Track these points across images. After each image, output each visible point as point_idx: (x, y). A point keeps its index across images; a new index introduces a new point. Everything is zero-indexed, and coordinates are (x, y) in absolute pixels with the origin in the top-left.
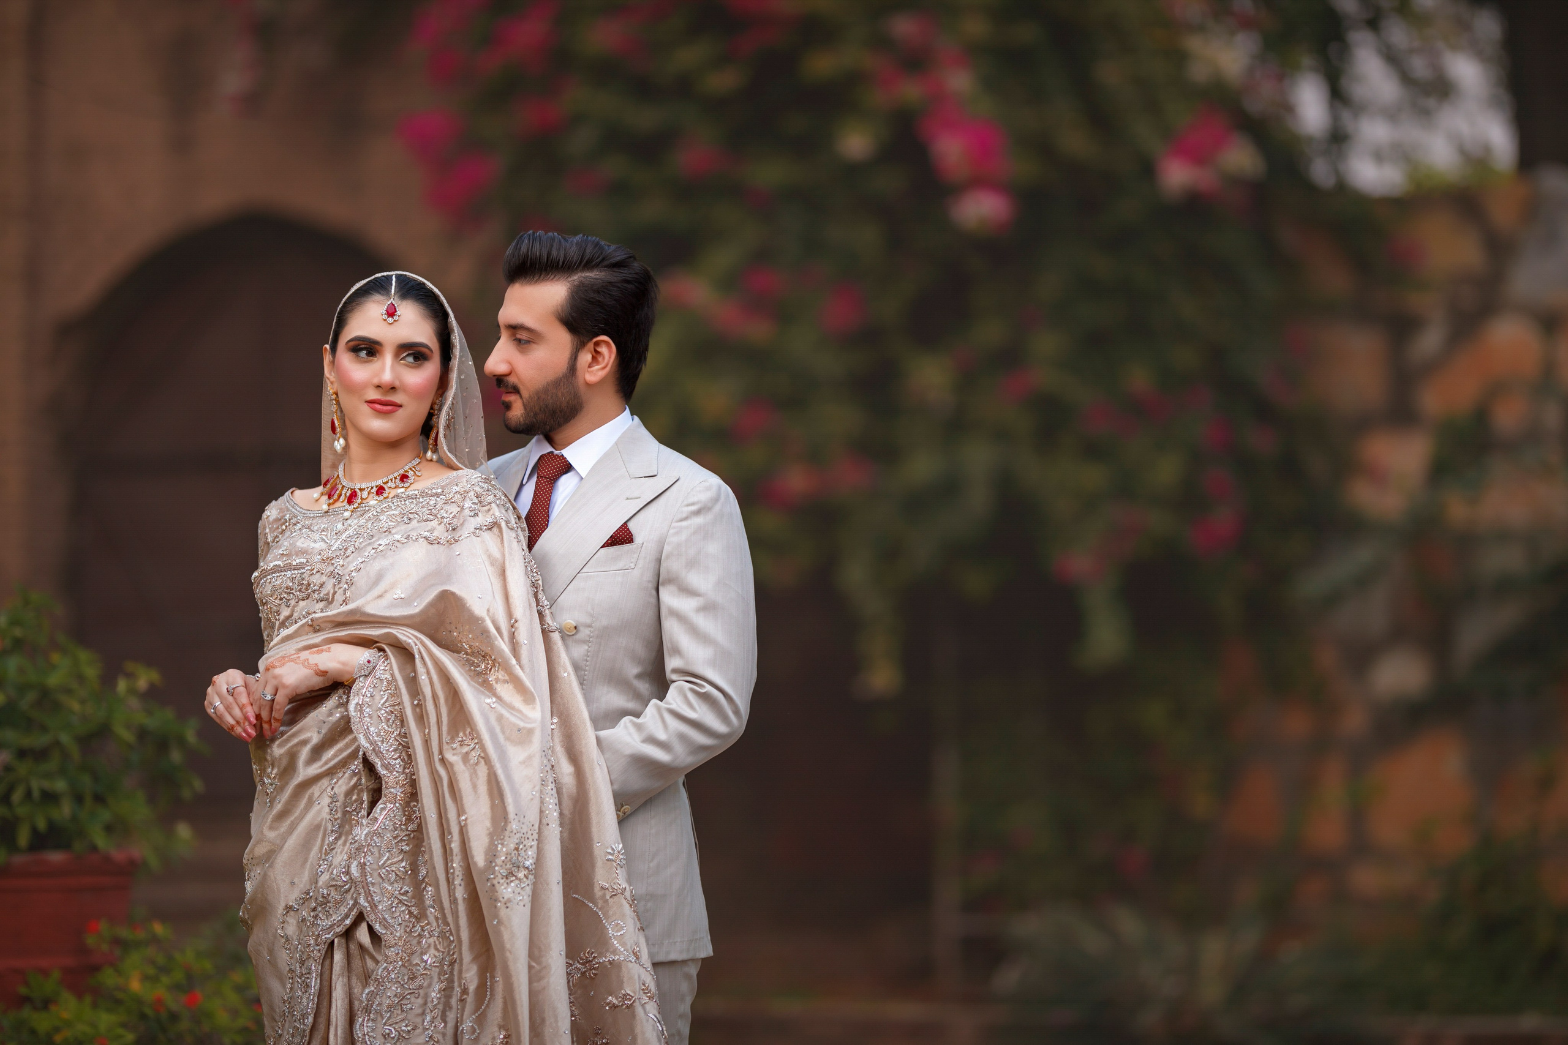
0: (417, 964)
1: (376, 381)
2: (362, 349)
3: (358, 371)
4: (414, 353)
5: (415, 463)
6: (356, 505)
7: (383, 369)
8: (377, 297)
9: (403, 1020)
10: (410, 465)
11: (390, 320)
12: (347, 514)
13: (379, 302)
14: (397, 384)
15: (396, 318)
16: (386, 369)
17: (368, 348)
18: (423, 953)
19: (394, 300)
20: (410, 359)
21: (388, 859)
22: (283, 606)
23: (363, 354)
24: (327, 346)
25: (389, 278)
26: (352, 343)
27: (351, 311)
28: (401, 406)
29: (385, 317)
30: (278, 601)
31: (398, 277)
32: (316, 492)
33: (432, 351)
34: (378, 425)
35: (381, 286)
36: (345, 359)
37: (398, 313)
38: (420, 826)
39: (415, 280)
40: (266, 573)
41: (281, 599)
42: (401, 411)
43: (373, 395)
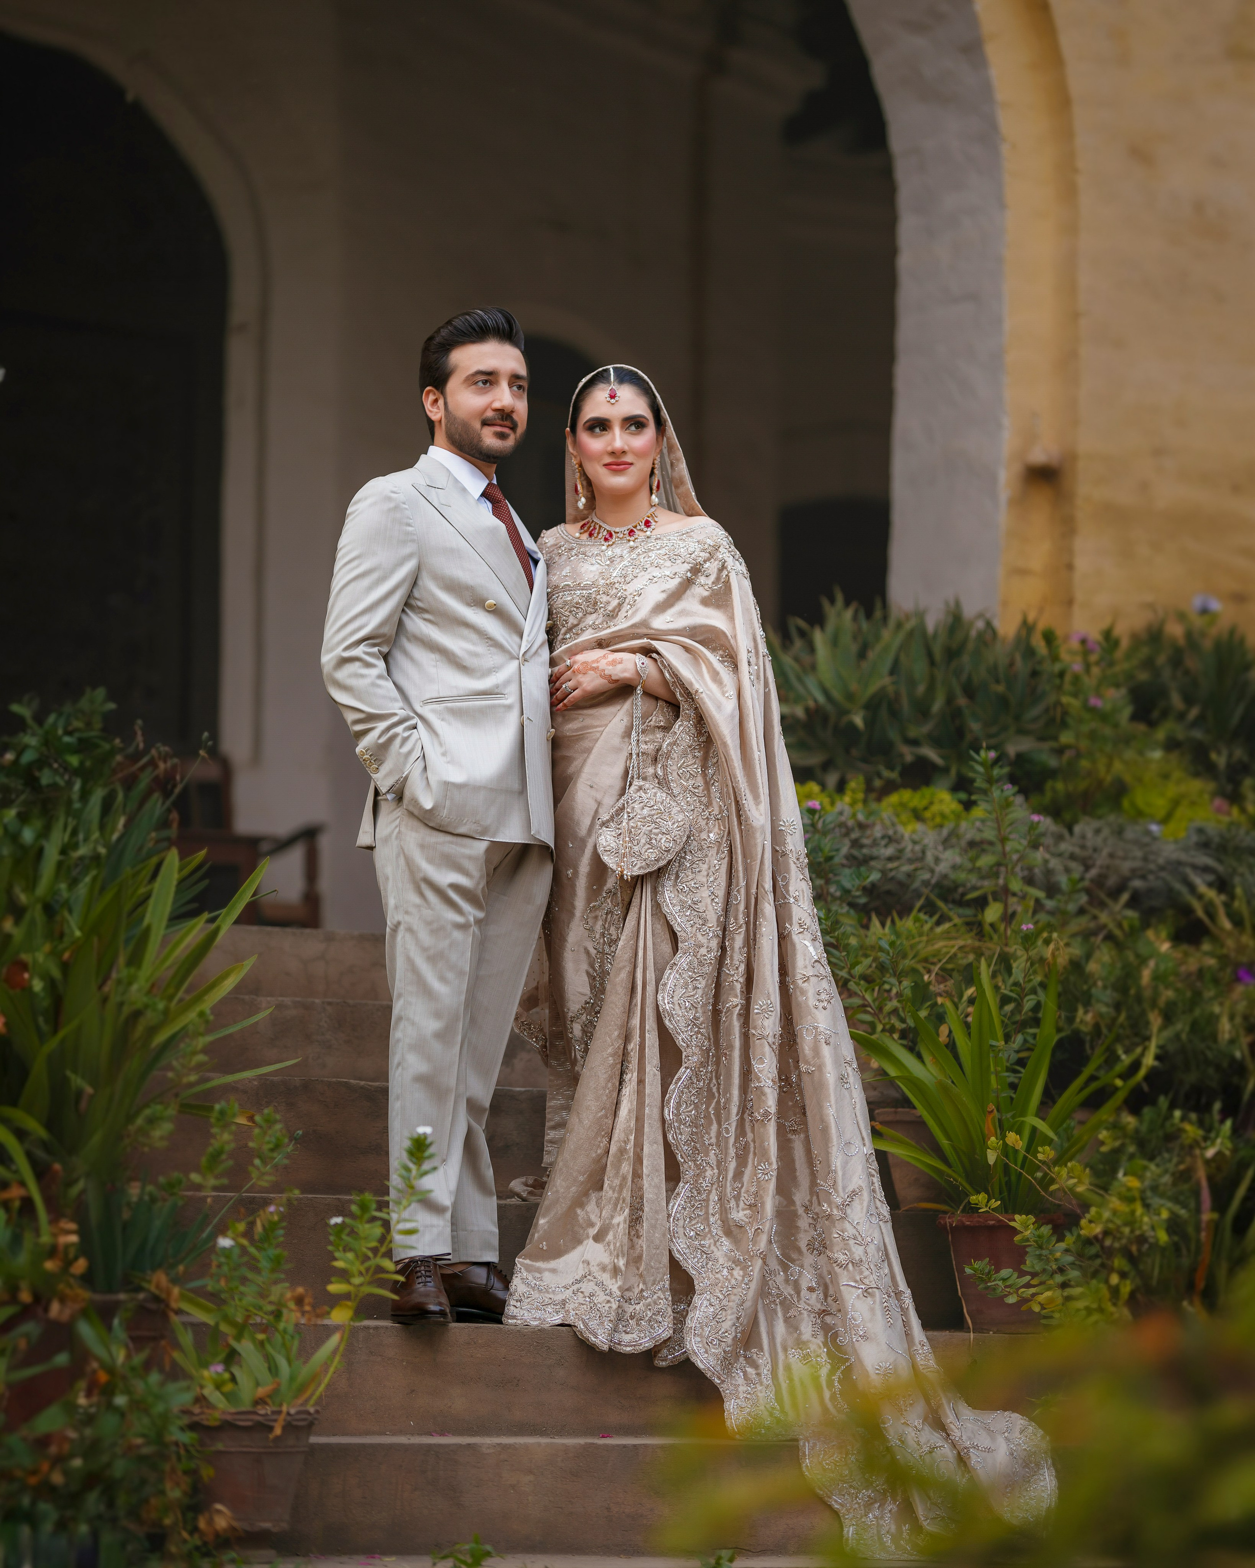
0: (705, 840)
1: (609, 449)
2: (595, 427)
3: (595, 444)
4: (635, 423)
5: (652, 510)
6: (610, 543)
7: (614, 439)
8: (601, 386)
9: (692, 879)
10: (650, 512)
11: (613, 401)
12: (604, 548)
13: (603, 390)
14: (626, 448)
15: (617, 398)
16: (618, 439)
17: (601, 425)
18: (709, 832)
19: (614, 386)
20: (633, 428)
21: (684, 762)
22: (571, 617)
24: (568, 429)
25: (607, 371)
26: (588, 424)
27: (583, 400)
28: (632, 464)
29: (609, 399)
30: (567, 613)
31: (614, 368)
33: (647, 420)
34: (615, 483)
35: (602, 377)
36: (585, 438)
37: (618, 394)
38: (709, 738)
39: (627, 369)
41: (570, 612)
42: (632, 469)
43: (608, 460)
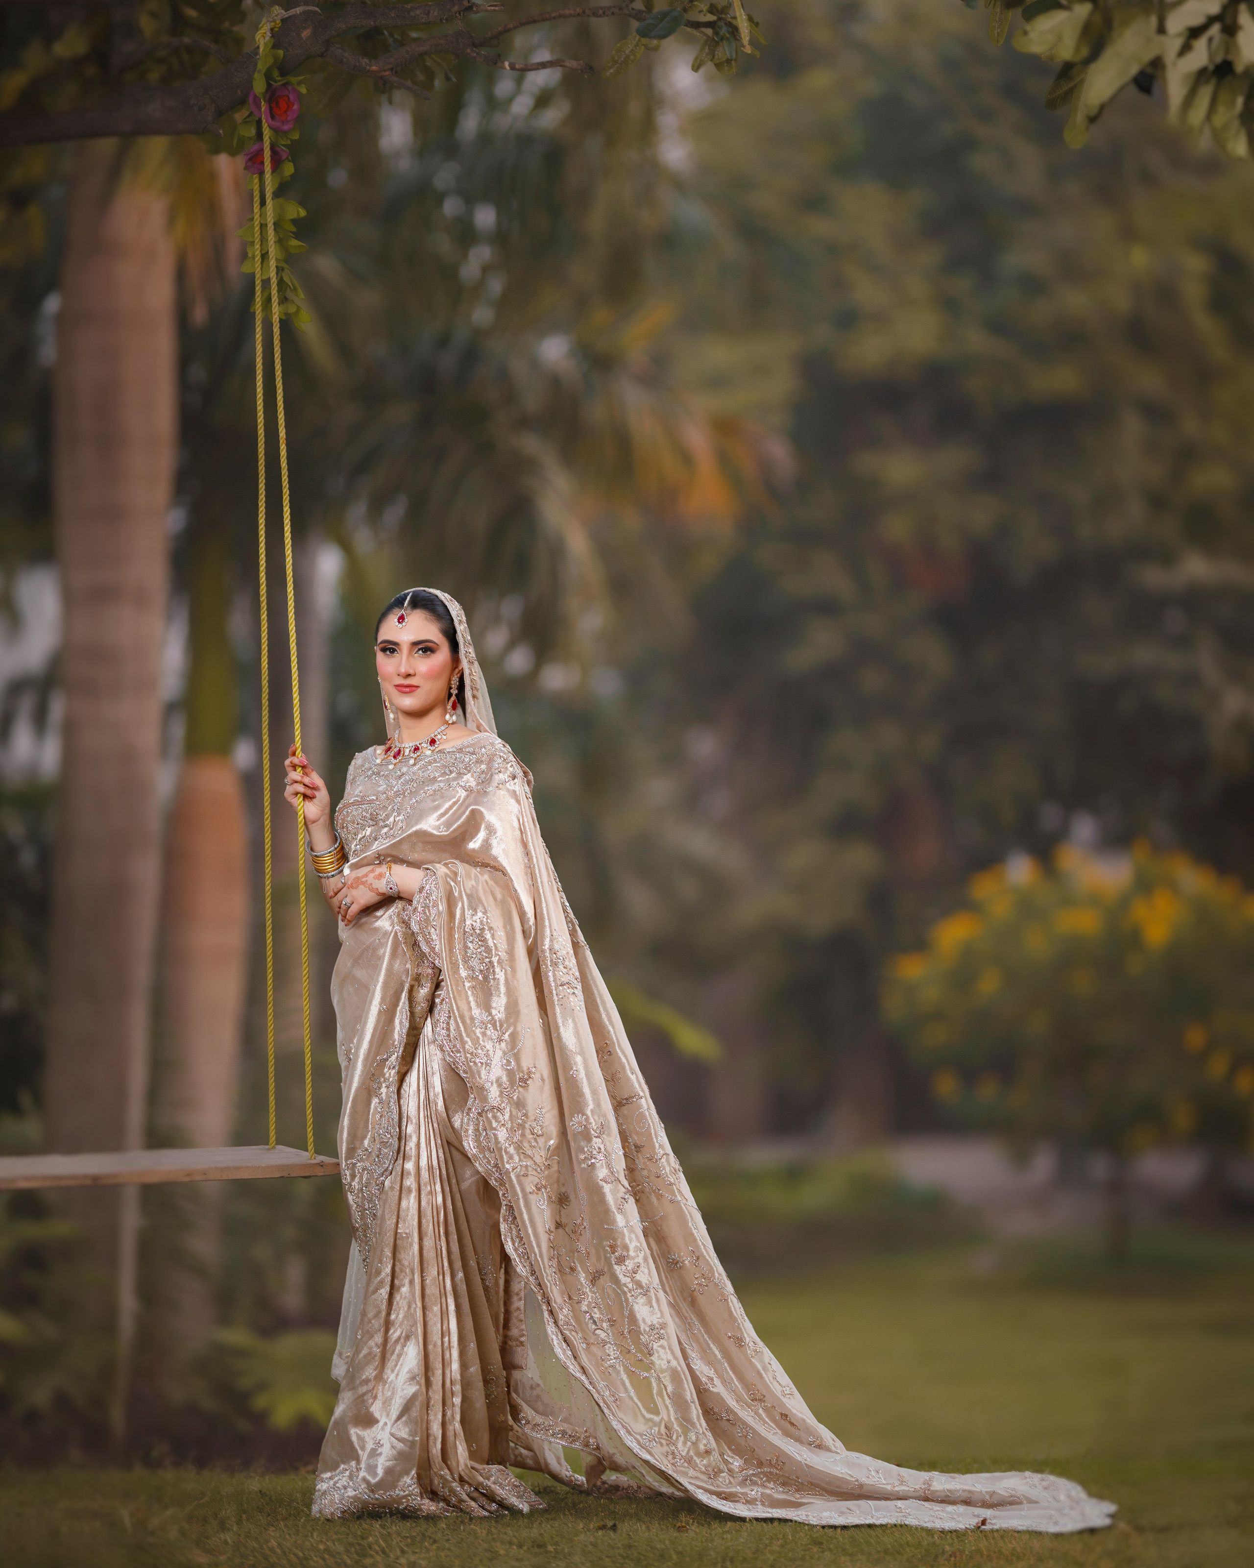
1: (398, 671)
2: (388, 649)
3: (386, 665)
4: (425, 648)
5: (443, 728)
6: (398, 760)
10: (439, 730)
11: (400, 625)
12: (392, 765)
14: (414, 671)
15: (405, 624)
17: (391, 648)
19: (405, 610)
20: (420, 652)
23: (388, 653)
26: (383, 645)
27: (385, 623)
28: (418, 687)
29: (397, 624)
32: (380, 750)
33: (442, 645)
34: (408, 702)
36: (381, 657)
37: (407, 620)
40: (348, 805)
42: (419, 690)
43: (398, 681)
